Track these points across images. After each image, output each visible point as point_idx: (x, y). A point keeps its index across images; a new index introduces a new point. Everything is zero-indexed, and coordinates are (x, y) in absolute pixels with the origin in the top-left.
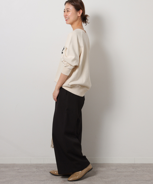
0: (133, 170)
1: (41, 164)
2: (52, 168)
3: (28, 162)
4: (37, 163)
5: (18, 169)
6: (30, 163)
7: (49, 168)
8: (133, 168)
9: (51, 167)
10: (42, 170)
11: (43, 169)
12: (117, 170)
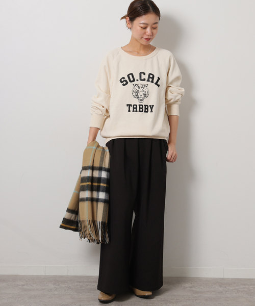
0: (221, 289)
1: (62, 276)
2: (81, 284)
3: (40, 273)
4: (54, 275)
5: (24, 284)
6: (43, 274)
7: (76, 284)
8: (221, 287)
9: (80, 282)
10: (64, 286)
11: (66, 286)
12: (193, 289)
